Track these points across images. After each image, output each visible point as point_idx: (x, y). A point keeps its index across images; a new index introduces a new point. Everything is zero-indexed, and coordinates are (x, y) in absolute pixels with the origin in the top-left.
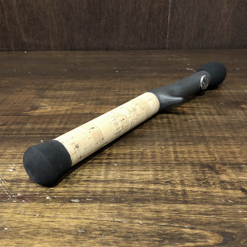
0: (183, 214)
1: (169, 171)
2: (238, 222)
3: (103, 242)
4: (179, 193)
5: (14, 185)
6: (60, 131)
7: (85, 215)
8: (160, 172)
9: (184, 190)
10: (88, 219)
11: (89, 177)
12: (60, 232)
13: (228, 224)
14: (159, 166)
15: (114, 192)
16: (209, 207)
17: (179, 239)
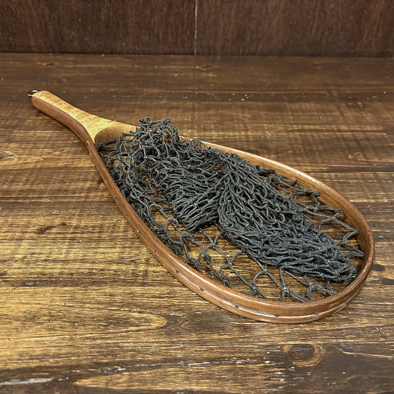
0: (137, 297)
1: (138, 248)
2: (188, 305)
3: (49, 327)
4: (140, 274)
6: (25, 194)
7: (36, 300)
8: (127, 249)
9: (146, 270)
10: (39, 304)
11: (48, 257)
12: (8, 318)
13: (177, 307)
14: (129, 241)
15: (72, 274)
16: (165, 289)
17: (124, 323)
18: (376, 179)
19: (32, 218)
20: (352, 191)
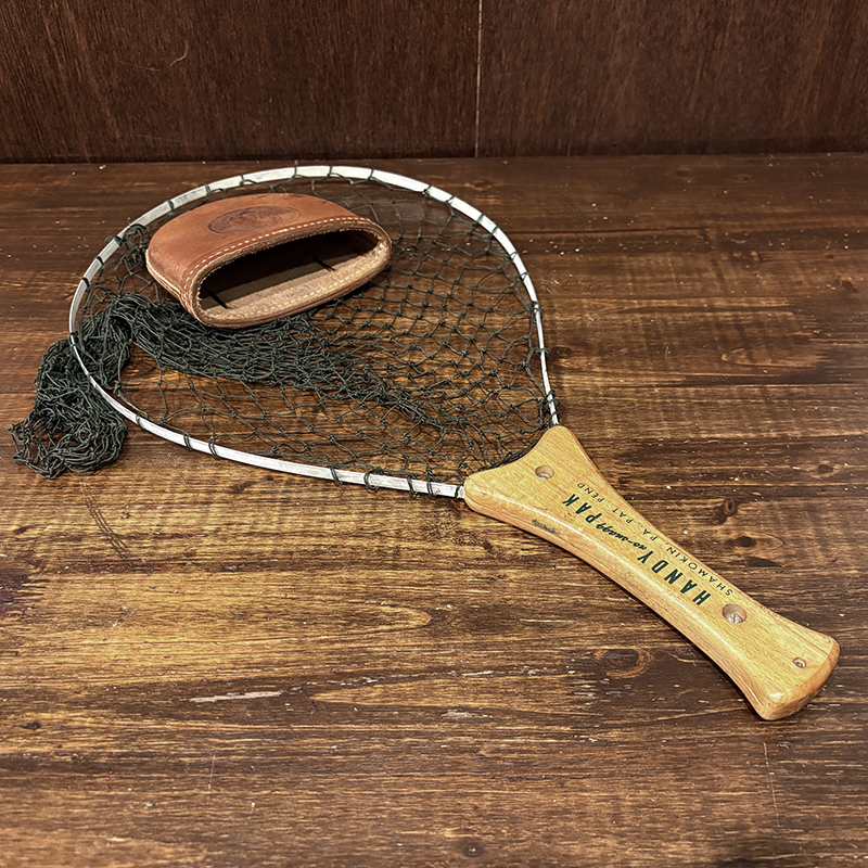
0: (387, 585)
1: (383, 514)
2: (460, 595)
3: (268, 627)
4: (389, 552)
5: (133, 543)
7: (244, 591)
8: (367, 516)
9: (397, 547)
10: (249, 596)
11: (252, 528)
12: (209, 616)
13: (445, 599)
15: (291, 553)
16: (426, 574)
17: (371, 621)
18: (763, 397)
19: (220, 469)
20: (720, 419)
